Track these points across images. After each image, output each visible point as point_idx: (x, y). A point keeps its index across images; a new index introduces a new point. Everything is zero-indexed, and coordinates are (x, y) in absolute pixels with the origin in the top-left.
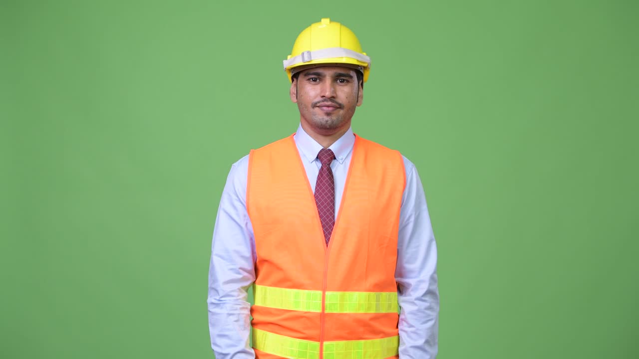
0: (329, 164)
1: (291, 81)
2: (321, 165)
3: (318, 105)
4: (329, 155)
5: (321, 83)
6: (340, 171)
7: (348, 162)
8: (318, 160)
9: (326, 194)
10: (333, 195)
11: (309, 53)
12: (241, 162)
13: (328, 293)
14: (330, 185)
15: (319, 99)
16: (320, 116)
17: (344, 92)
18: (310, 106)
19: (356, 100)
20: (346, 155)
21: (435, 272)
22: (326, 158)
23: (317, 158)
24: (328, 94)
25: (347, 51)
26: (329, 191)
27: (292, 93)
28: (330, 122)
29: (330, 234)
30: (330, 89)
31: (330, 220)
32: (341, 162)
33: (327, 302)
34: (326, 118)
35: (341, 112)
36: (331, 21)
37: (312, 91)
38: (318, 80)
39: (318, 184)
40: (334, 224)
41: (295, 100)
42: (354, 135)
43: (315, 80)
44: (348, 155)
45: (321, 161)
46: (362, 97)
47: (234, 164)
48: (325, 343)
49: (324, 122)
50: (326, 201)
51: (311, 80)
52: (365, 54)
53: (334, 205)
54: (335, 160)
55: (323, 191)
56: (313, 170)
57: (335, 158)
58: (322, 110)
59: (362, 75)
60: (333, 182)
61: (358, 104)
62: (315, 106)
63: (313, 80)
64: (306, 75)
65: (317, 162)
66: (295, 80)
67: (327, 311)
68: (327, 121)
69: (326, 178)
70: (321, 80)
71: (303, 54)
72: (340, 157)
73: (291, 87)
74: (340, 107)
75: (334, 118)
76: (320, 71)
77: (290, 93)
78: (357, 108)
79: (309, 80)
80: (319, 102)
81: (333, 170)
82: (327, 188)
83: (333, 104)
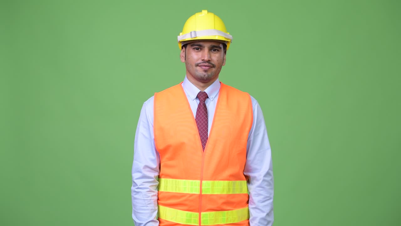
0: (204, 101)
1: (181, 48)
2: (199, 102)
3: (199, 65)
4: (204, 95)
5: (202, 51)
6: (211, 105)
7: (216, 99)
8: (198, 98)
9: (202, 120)
10: (207, 121)
11: (195, 32)
12: (149, 100)
13: (204, 182)
14: (205, 114)
15: (200, 61)
16: (200, 72)
17: (215, 57)
18: (194, 65)
19: (222, 62)
20: (215, 96)
21: (269, 169)
22: (203, 97)
23: (197, 97)
24: (206, 58)
25: (219, 32)
26: (205, 118)
27: (181, 56)
28: (206, 76)
29: (205, 145)
30: (208, 55)
31: (205, 136)
32: (212, 100)
33: (203, 187)
34: (204, 73)
35: (214, 69)
36: (208, 12)
37: (196, 56)
38: (199, 49)
39: (197, 114)
40: (207, 138)
41: (184, 60)
42: (220, 82)
43: (198, 49)
44: (216, 96)
45: (199, 99)
46: (225, 60)
47: (145, 102)
48: (203, 213)
49: (202, 76)
50: (202, 124)
51: (195, 49)
52: (228, 33)
53: (207, 126)
54: (208, 99)
55: (201, 118)
56: (194, 105)
57: (208, 97)
58: (202, 68)
59: (226, 46)
60: (207, 113)
61: (223, 64)
62: (197, 65)
63: (196, 49)
64: (192, 46)
65: (197, 100)
66: (184, 48)
67: (203, 193)
68: (205, 75)
69: (203, 110)
70: (201, 49)
71: (191, 33)
72: (211, 97)
73: (181, 52)
74: (214, 66)
75: (209, 73)
76: (201, 43)
77: (180, 56)
78: (223, 67)
79: (194, 49)
80: (200, 63)
81: (207, 105)
82: (203, 116)
83: (209, 64)
